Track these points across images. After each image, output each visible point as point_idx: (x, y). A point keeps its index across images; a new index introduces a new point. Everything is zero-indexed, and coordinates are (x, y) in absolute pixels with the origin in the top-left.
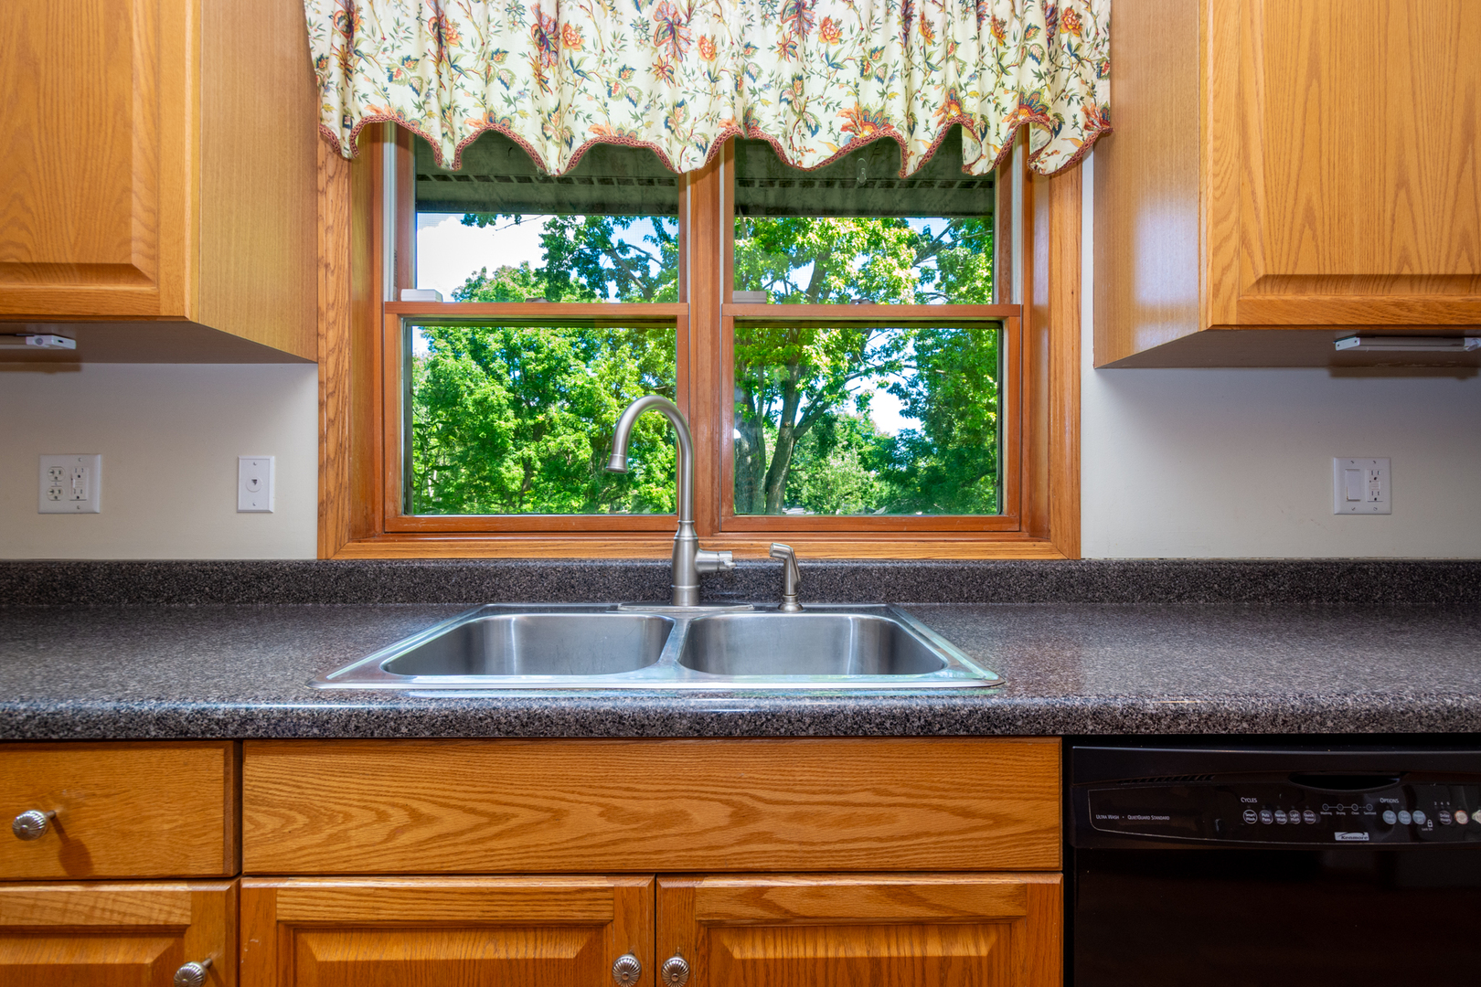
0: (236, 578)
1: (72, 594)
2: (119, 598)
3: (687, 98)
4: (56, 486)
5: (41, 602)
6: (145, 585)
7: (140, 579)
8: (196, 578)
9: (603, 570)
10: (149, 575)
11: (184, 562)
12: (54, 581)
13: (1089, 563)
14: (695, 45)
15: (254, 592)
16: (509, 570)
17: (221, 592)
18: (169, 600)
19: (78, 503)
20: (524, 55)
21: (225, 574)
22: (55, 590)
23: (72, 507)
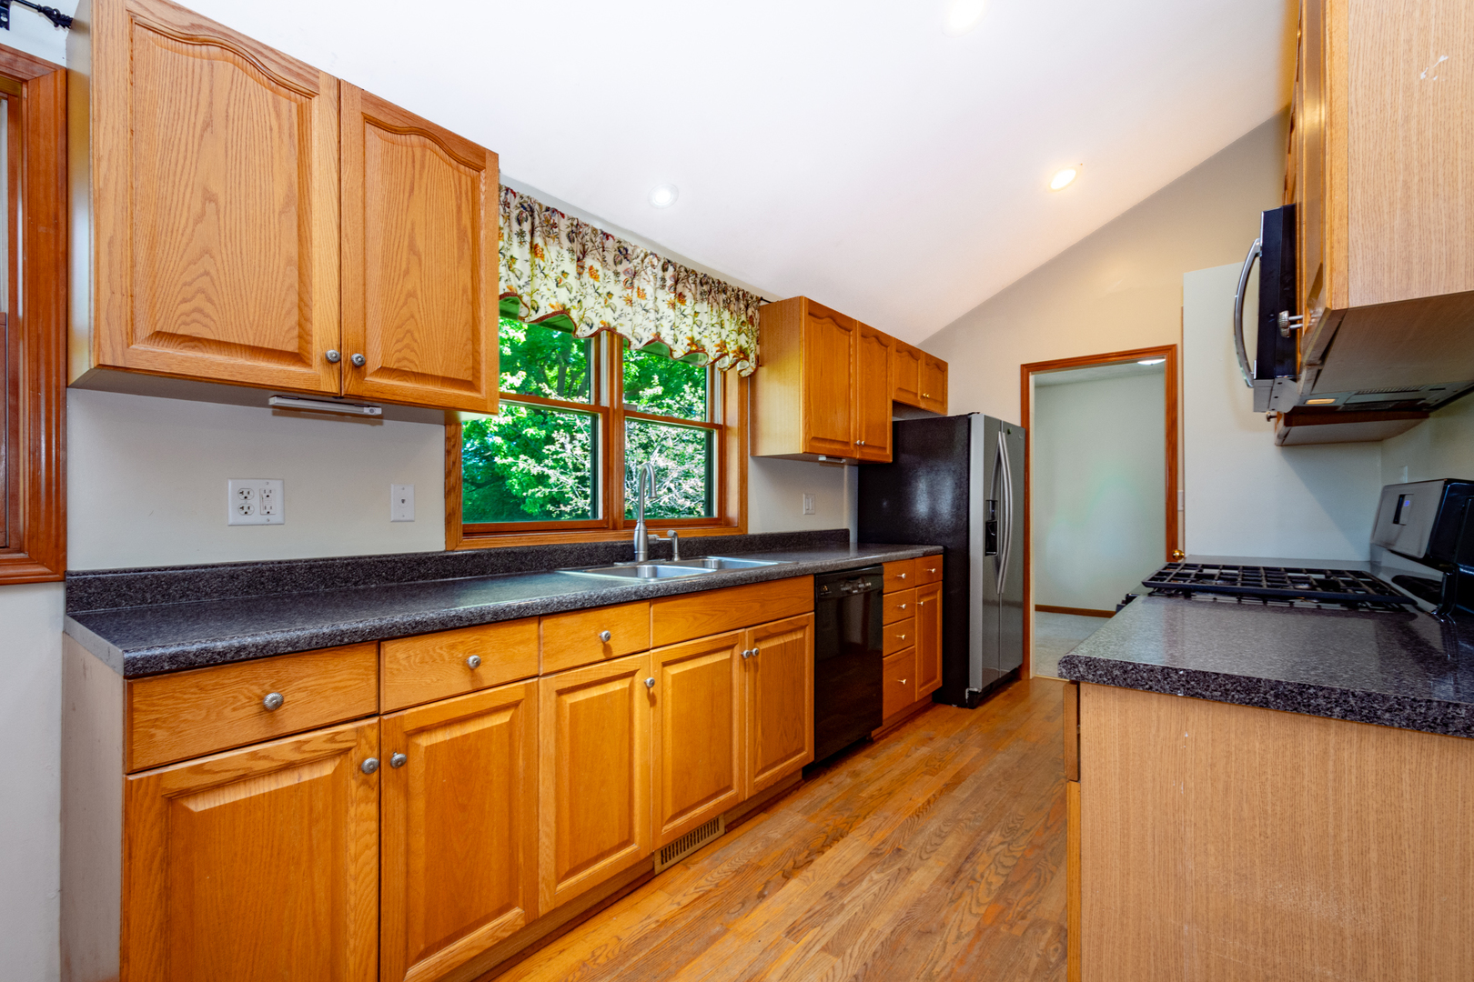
0: (404, 565)
1: (278, 585)
2: (317, 585)
3: (581, 298)
4: (246, 503)
5: (249, 594)
6: (338, 574)
7: (334, 570)
8: (376, 567)
9: (597, 547)
10: (342, 567)
11: (365, 557)
12: (263, 576)
13: (751, 536)
14: (587, 270)
15: (416, 574)
16: (556, 550)
17: (393, 575)
18: (356, 584)
19: (268, 516)
20: (527, 261)
21: (396, 562)
22: (263, 583)
23: (263, 519)
